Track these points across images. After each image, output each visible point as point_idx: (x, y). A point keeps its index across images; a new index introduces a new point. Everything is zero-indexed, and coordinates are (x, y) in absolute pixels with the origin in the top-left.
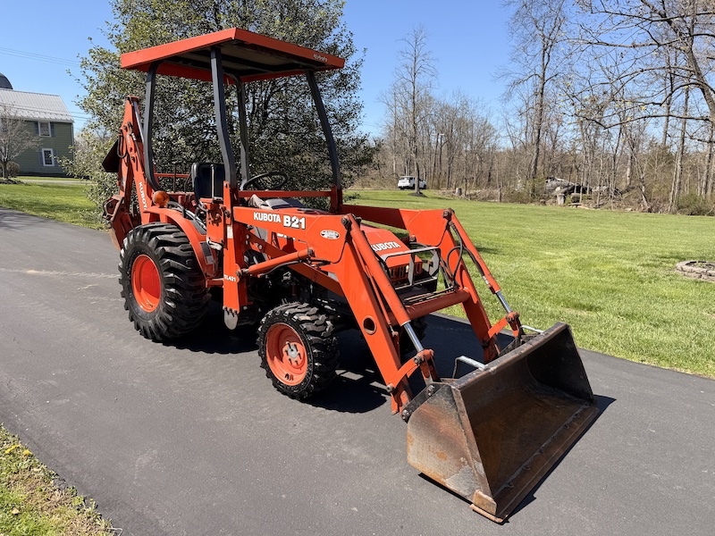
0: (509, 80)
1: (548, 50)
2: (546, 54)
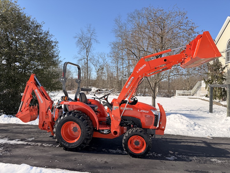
0: (78, 59)
1: (88, 52)
2: (88, 53)
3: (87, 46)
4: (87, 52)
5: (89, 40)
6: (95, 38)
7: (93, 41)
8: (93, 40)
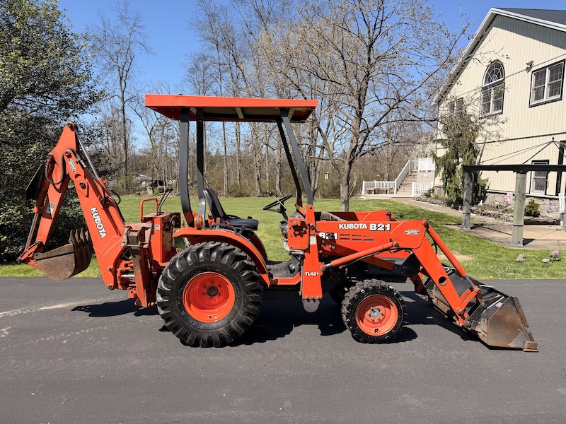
2: (123, 82)
3: (121, 61)
4: (121, 78)
5: (126, 46)
6: (142, 42)
7: (136, 49)
8: (138, 45)
